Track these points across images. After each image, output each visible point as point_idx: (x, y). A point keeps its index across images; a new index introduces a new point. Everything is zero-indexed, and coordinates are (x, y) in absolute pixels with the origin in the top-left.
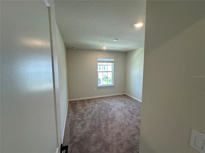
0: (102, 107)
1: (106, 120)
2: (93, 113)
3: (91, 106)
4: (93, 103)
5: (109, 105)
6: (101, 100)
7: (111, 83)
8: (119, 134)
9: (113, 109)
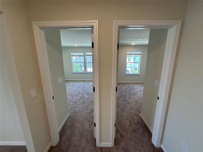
0: (128, 88)
1: (130, 94)
2: (121, 90)
3: (120, 86)
4: (121, 85)
5: (134, 88)
6: (128, 84)
7: (137, 73)
8: (138, 100)
9: (136, 90)
